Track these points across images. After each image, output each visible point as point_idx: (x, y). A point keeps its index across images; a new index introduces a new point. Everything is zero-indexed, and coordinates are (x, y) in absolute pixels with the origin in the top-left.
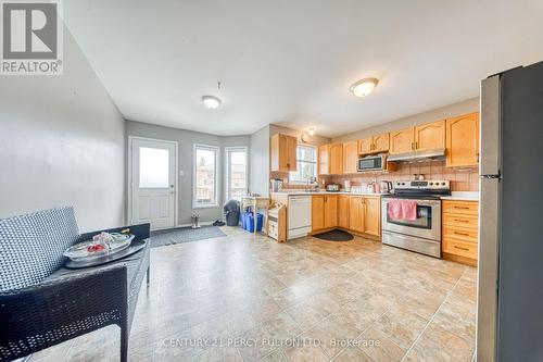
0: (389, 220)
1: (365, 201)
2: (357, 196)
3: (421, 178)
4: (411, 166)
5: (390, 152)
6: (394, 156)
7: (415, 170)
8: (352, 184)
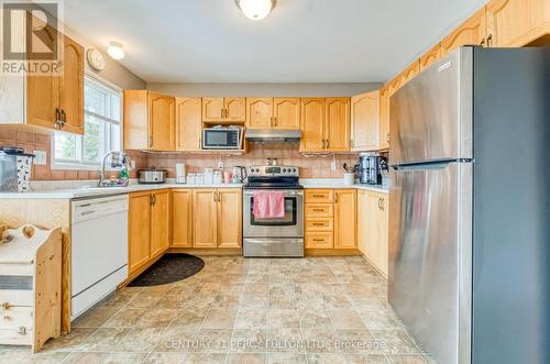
0: (253, 222)
1: (219, 198)
2: (206, 190)
3: (274, 163)
4: (264, 148)
5: (247, 124)
6: (253, 131)
7: (268, 153)
8: (187, 169)
